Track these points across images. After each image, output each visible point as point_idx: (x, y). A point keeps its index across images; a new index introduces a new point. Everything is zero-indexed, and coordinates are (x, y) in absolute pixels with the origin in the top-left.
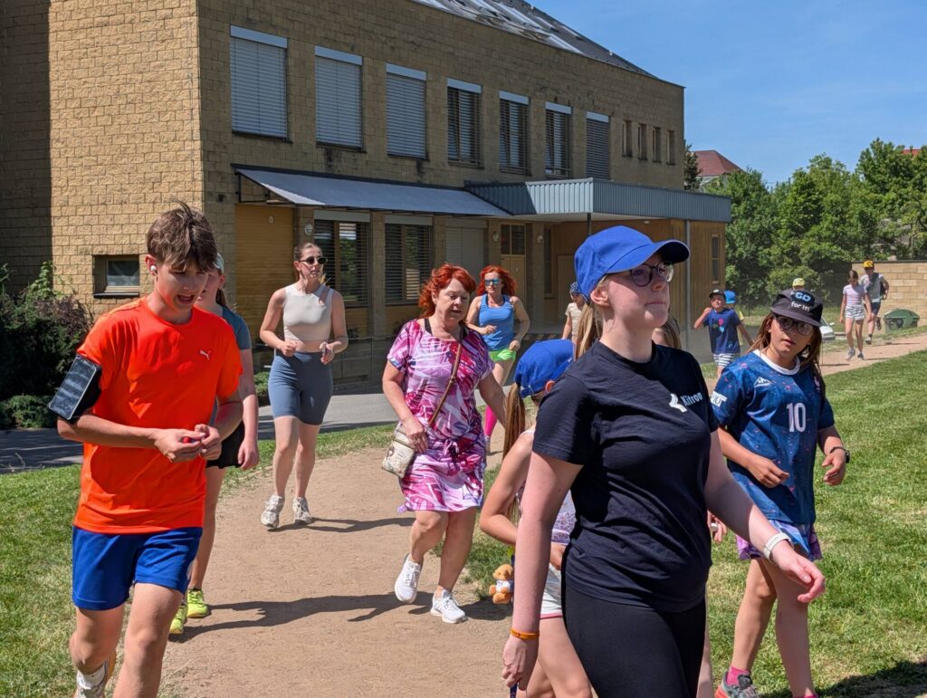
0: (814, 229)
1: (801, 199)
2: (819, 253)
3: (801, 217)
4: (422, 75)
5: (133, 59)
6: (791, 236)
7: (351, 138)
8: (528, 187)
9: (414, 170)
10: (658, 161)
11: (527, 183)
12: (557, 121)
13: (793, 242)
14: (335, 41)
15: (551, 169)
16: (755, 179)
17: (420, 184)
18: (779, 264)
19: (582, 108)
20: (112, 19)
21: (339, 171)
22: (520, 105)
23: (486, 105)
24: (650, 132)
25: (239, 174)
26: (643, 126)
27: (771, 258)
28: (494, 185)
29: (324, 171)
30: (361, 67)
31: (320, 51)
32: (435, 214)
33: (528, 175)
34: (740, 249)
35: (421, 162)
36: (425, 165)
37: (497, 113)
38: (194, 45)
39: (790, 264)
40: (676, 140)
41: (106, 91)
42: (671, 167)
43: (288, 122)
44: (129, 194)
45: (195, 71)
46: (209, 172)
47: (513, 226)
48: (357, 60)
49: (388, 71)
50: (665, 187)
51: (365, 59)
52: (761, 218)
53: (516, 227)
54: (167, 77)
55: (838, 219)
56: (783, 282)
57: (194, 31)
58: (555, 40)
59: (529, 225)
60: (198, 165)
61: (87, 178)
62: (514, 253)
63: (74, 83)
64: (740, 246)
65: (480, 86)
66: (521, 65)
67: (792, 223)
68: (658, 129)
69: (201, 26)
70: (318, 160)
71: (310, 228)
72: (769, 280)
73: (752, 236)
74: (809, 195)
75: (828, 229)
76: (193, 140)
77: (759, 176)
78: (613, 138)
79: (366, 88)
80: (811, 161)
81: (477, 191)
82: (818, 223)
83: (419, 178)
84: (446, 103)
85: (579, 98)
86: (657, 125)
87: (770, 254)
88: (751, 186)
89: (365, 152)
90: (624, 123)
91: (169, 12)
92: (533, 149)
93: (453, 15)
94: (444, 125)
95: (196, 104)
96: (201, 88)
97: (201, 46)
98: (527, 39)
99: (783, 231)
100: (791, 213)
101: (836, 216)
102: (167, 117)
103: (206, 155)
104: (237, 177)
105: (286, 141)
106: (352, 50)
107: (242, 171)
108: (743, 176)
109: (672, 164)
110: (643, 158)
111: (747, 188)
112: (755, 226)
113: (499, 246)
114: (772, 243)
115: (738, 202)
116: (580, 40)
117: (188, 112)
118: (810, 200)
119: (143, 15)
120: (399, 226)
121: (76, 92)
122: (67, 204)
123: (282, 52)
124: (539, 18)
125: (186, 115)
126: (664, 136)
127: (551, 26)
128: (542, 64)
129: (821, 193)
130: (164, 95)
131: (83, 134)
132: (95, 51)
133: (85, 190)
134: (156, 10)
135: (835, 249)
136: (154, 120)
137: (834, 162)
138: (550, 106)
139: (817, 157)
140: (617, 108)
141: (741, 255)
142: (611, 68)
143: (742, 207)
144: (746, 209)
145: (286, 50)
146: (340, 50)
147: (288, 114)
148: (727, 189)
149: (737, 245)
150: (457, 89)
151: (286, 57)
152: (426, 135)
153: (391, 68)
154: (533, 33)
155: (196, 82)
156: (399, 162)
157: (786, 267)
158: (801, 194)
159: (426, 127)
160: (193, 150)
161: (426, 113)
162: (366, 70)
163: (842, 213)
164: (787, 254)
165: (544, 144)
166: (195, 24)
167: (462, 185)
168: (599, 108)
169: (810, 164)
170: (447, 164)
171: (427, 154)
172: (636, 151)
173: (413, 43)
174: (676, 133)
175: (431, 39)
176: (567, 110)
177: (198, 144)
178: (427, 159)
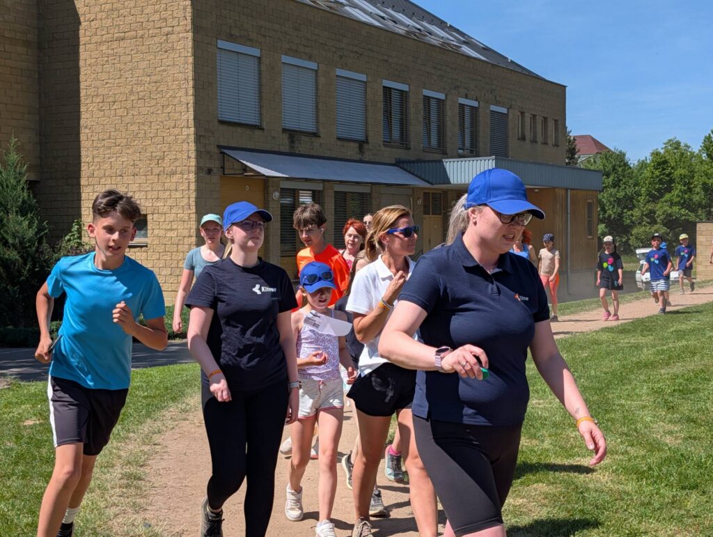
0: (667, 196)
1: (657, 173)
2: (670, 215)
3: (657, 186)
4: (363, 77)
5: (143, 65)
6: (649, 201)
7: (309, 126)
8: (445, 163)
9: (357, 150)
10: (545, 143)
11: (443, 160)
12: (467, 111)
13: (650, 206)
14: (297, 51)
15: (463, 149)
16: (621, 156)
17: (361, 161)
18: (640, 223)
19: (487, 102)
20: (127, 34)
21: (299, 151)
22: (439, 100)
23: (412, 100)
24: (539, 120)
25: (224, 153)
26: (534, 116)
27: (634, 218)
28: (419, 161)
29: (288, 151)
30: (316, 71)
31: (285, 59)
32: (372, 183)
33: (446, 155)
34: (610, 212)
35: (362, 144)
36: (365, 146)
37: (421, 106)
38: (190, 54)
39: (648, 223)
40: (560, 127)
41: (122, 89)
42: (555, 147)
43: (261, 114)
44: (140, 169)
45: (190, 75)
46: (201, 151)
47: (432, 193)
48: (314, 66)
49: (338, 74)
50: (551, 163)
51: (320, 65)
52: (625, 188)
53: (435, 194)
54: (169, 79)
55: (686, 188)
56: (643, 237)
57: (190, 44)
58: (466, 49)
59: (445, 192)
60: (192, 146)
61: (108, 156)
62: (433, 214)
63: (98, 83)
64: (609, 209)
65: (408, 86)
66: (440, 69)
67: (650, 192)
68: (545, 119)
69: (195, 40)
70: (283, 143)
71: (277, 194)
72: (632, 235)
73: (619, 201)
74: (664, 169)
75: (678, 196)
76: (188, 127)
77: (624, 155)
78: (511, 125)
79: (320, 87)
80: (665, 144)
81: (405, 167)
82: (670, 192)
83: (360, 156)
84: (382, 98)
85: (485, 95)
86: (545, 116)
87: (632, 215)
88: (618, 163)
89: (320, 137)
90: (519, 114)
91: (171, 29)
92: (449, 134)
93: (387, 31)
94: (380, 116)
95: (191, 99)
96: (195, 87)
97: (195, 55)
98: (445, 49)
99: (643, 198)
100: (650, 184)
101: (684, 186)
102: (169, 109)
103: (199, 138)
104: (221, 155)
105: (259, 128)
106: (310, 58)
107: (225, 151)
108: (611, 155)
109: (556, 145)
110: (534, 141)
111: (616, 165)
112: (621, 194)
113: (422, 209)
114: (634, 206)
115: (608, 175)
116: (486, 50)
117: (185, 106)
118: (664, 174)
119: (151, 32)
120: (345, 193)
121: (100, 90)
122: (92, 176)
123: (256, 60)
124: (454, 33)
125: (183, 108)
126: (551, 124)
127: (463, 39)
128: (456, 69)
129: (673, 168)
130: (167, 93)
131: (105, 122)
132: (115, 59)
133: (107, 165)
134: (160, 28)
135: (683, 211)
136: (159, 112)
137: (682, 144)
138: (462, 101)
139: (670, 140)
140: (513, 103)
141: (610, 216)
142: (509, 72)
143: (610, 179)
144: (614, 180)
145: (259, 58)
146: (301, 58)
147: (261, 107)
148: (599, 165)
149: (607, 208)
150: (390, 88)
151: (260, 63)
152: (366, 123)
153: (339, 72)
154: (449, 44)
155: (191, 83)
156: (346, 144)
157: (645, 226)
158: (657, 169)
159: (366, 118)
160: (188, 135)
161: (366, 106)
162: (320, 73)
163: (689, 183)
164: (646, 215)
165: (457, 130)
166: (190, 38)
167: (394, 162)
168: (500, 103)
169: (664, 146)
170: (382, 146)
171: (367, 137)
172: (528, 135)
173: (356, 52)
174: (559, 122)
175: (371, 50)
176: (475, 104)
177: (193, 129)
178: (367, 142)
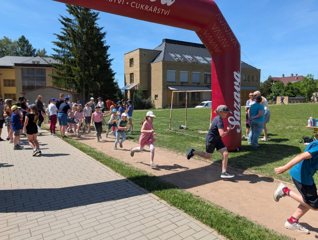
4: (199, 73)
14: (184, 70)
29: (181, 85)
30: (188, 73)
31: (181, 71)
36: (199, 84)
46: (163, 86)
49: (193, 73)
63: (153, 77)
69: (163, 71)
81: (209, 87)
89: (188, 83)
94: (203, 78)
95: (162, 79)
103: (163, 84)
105: (175, 82)
107: (168, 86)
123: (175, 72)
147: (176, 79)
152: (200, 80)
156: (195, 83)
161: (200, 77)
167: (206, 86)
170: (204, 83)
